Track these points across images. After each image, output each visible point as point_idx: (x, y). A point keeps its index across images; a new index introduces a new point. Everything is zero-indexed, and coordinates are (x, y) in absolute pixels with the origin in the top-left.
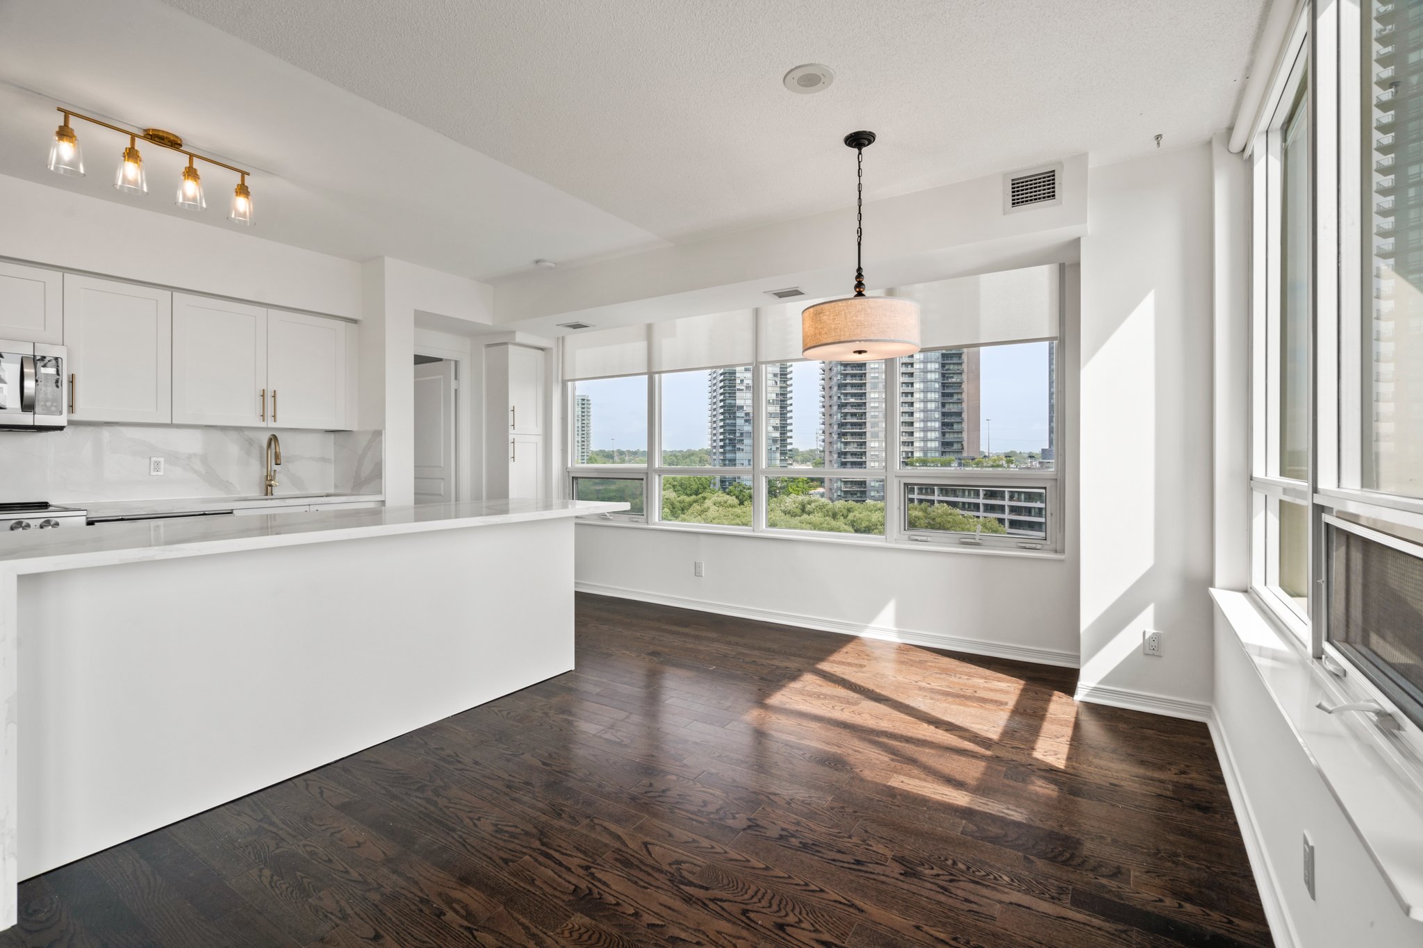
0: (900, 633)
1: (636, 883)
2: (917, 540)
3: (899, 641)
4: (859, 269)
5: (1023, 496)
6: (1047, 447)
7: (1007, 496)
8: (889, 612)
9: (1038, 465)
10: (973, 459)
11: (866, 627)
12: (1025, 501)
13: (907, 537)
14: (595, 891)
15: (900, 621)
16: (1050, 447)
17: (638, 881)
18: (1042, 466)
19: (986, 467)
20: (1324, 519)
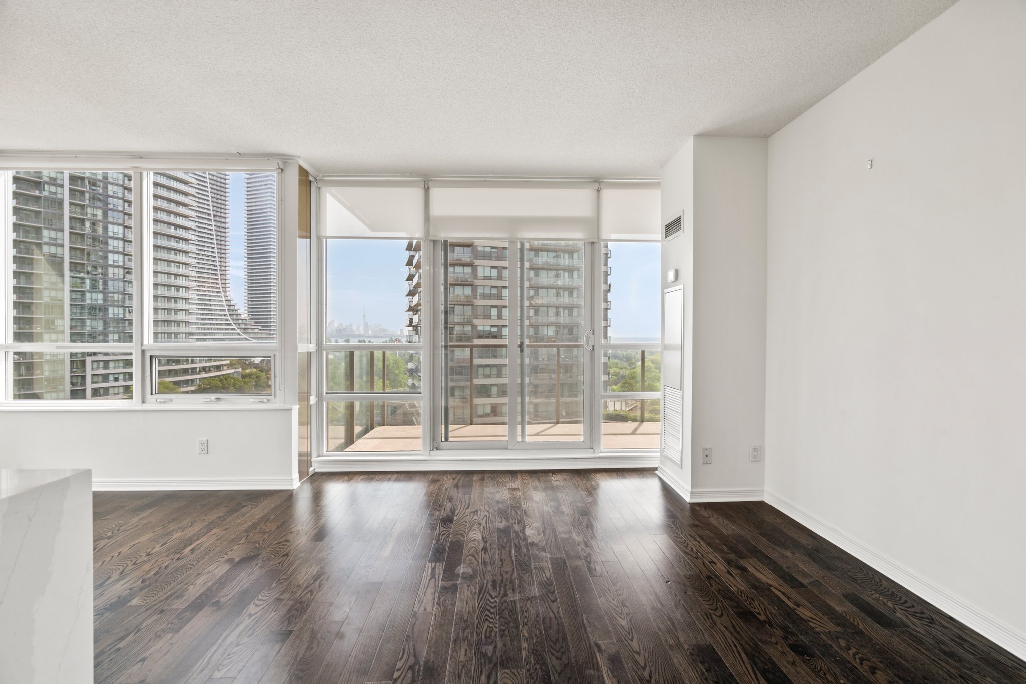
20: (148, 355)
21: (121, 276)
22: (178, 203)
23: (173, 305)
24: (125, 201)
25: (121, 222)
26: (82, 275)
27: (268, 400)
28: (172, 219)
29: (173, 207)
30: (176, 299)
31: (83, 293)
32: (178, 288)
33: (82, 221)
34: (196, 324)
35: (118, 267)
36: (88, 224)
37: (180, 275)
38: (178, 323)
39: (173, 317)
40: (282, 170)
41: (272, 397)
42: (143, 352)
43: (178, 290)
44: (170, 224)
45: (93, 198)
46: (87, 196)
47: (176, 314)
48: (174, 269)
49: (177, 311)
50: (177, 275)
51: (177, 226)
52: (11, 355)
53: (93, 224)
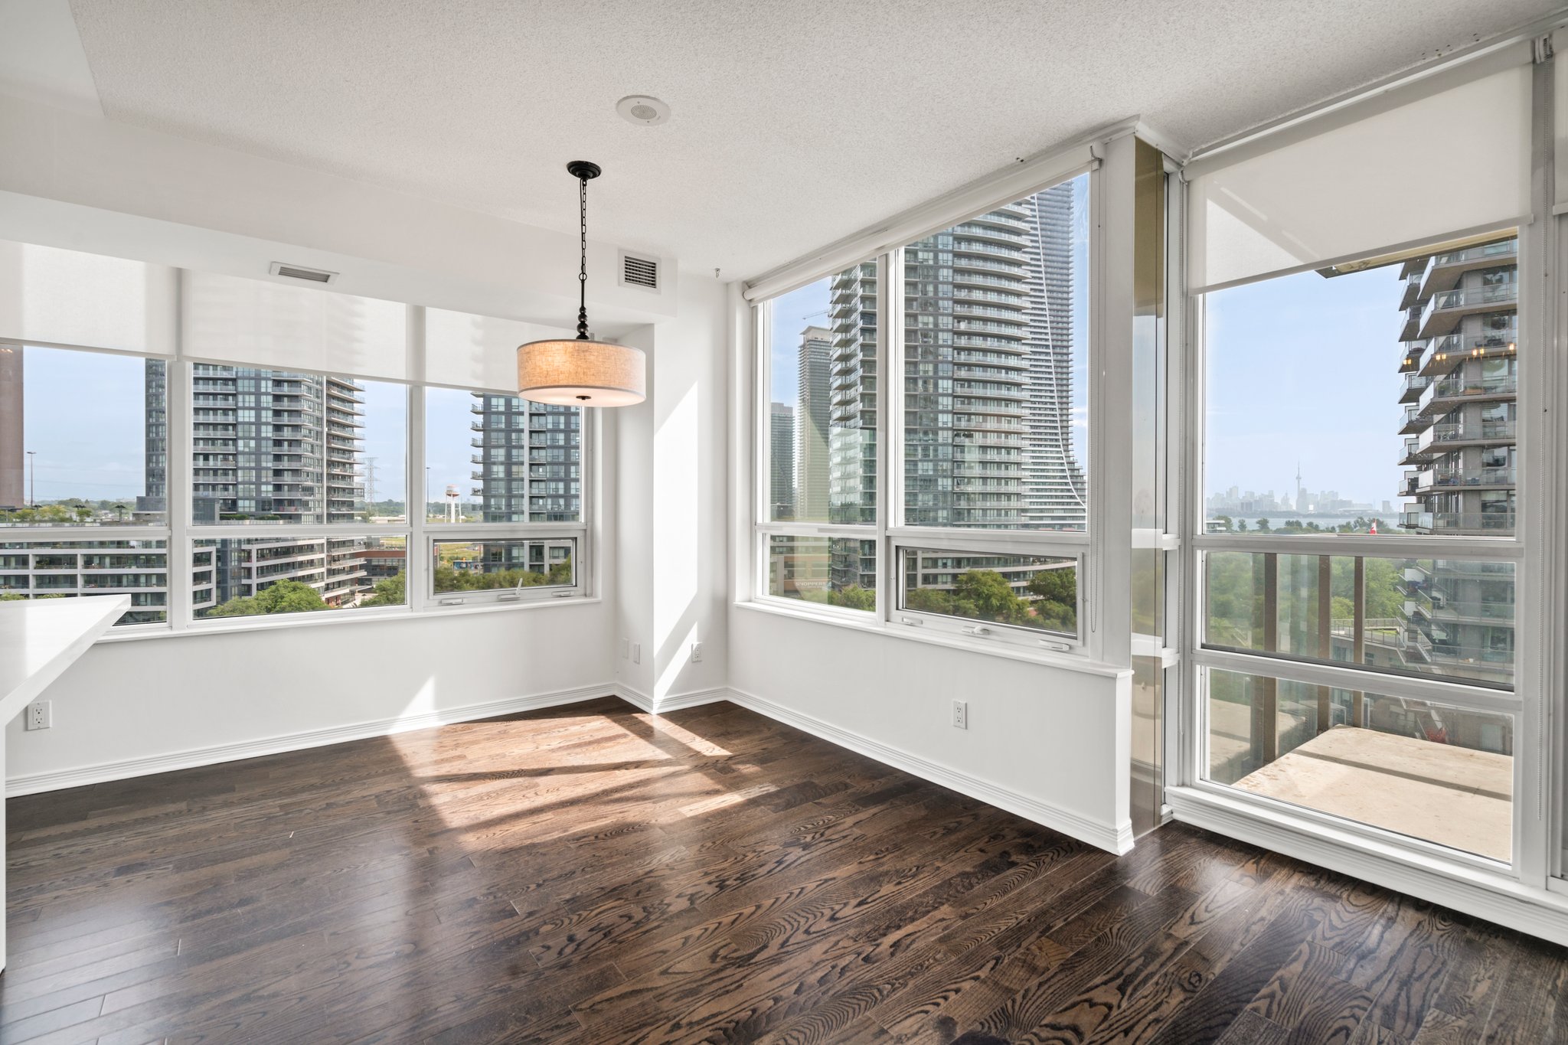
0: (442, 716)
1: (727, 992)
2: (451, 604)
3: (443, 723)
4: (583, 309)
5: (107, 560)
6: (143, 494)
7: (80, 562)
8: (427, 693)
9: (131, 519)
10: (13, 510)
11: (394, 721)
12: (111, 567)
13: (436, 602)
14: (722, 1024)
15: (441, 700)
16: (148, 494)
17: (728, 988)
18: (138, 519)
19: (40, 521)
20: (894, 543)
21: (950, 441)
22: (1010, 339)
23: (1003, 473)
24: (955, 348)
25: (950, 374)
26: (915, 442)
27: (1071, 647)
28: (1003, 361)
29: (1004, 345)
30: (1007, 465)
31: (915, 463)
32: (1008, 449)
33: (915, 380)
34: (1030, 496)
35: (947, 429)
36: (920, 383)
37: (1011, 433)
38: (1009, 496)
39: (1003, 489)
40: (1101, 161)
41: (1079, 643)
42: (888, 539)
43: (1009, 453)
44: (999, 368)
45: (925, 353)
46: (920, 350)
47: (1007, 484)
48: (1004, 426)
49: (1007, 479)
50: (1008, 433)
51: (1008, 369)
52: (768, 538)
53: (925, 382)
